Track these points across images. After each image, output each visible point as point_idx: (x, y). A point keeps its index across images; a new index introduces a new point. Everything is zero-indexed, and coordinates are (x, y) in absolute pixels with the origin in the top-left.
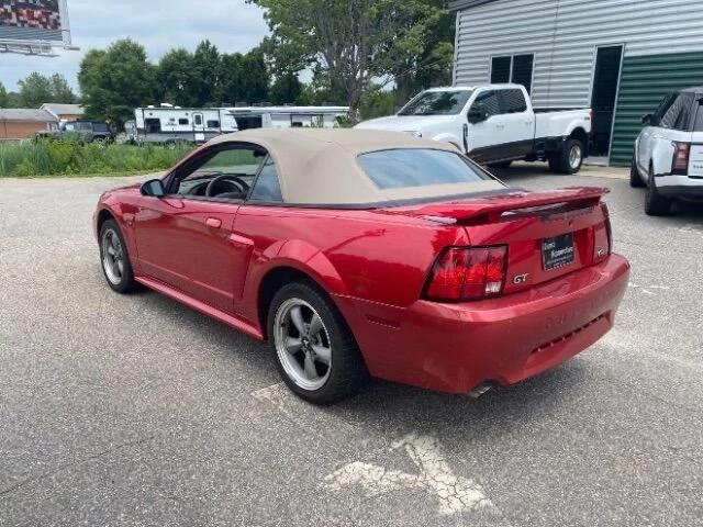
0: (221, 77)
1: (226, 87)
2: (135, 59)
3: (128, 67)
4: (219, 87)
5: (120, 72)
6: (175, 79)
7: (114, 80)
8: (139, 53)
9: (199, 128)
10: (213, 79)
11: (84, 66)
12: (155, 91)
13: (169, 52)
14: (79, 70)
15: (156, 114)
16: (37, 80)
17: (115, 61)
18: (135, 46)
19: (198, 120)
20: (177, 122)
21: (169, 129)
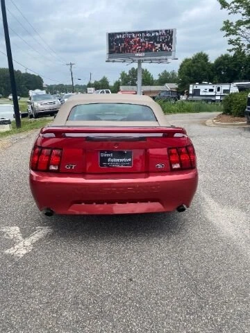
0: (245, 67)
1: (247, 72)
2: (203, 61)
3: (199, 65)
4: (243, 72)
5: (195, 68)
6: (221, 69)
7: (192, 71)
8: (205, 58)
9: (218, 93)
10: (240, 68)
11: (181, 66)
12: (209, 76)
13: (220, 56)
14: (179, 68)
15: (199, 87)
16: (165, 74)
17: (194, 63)
18: (204, 55)
19: (219, 89)
20: (208, 90)
21: (204, 94)
